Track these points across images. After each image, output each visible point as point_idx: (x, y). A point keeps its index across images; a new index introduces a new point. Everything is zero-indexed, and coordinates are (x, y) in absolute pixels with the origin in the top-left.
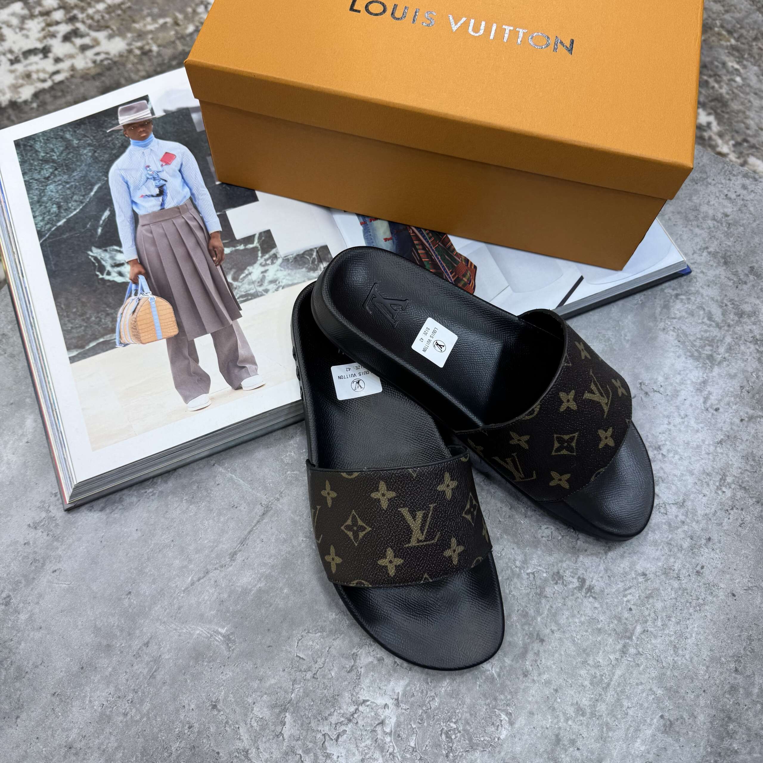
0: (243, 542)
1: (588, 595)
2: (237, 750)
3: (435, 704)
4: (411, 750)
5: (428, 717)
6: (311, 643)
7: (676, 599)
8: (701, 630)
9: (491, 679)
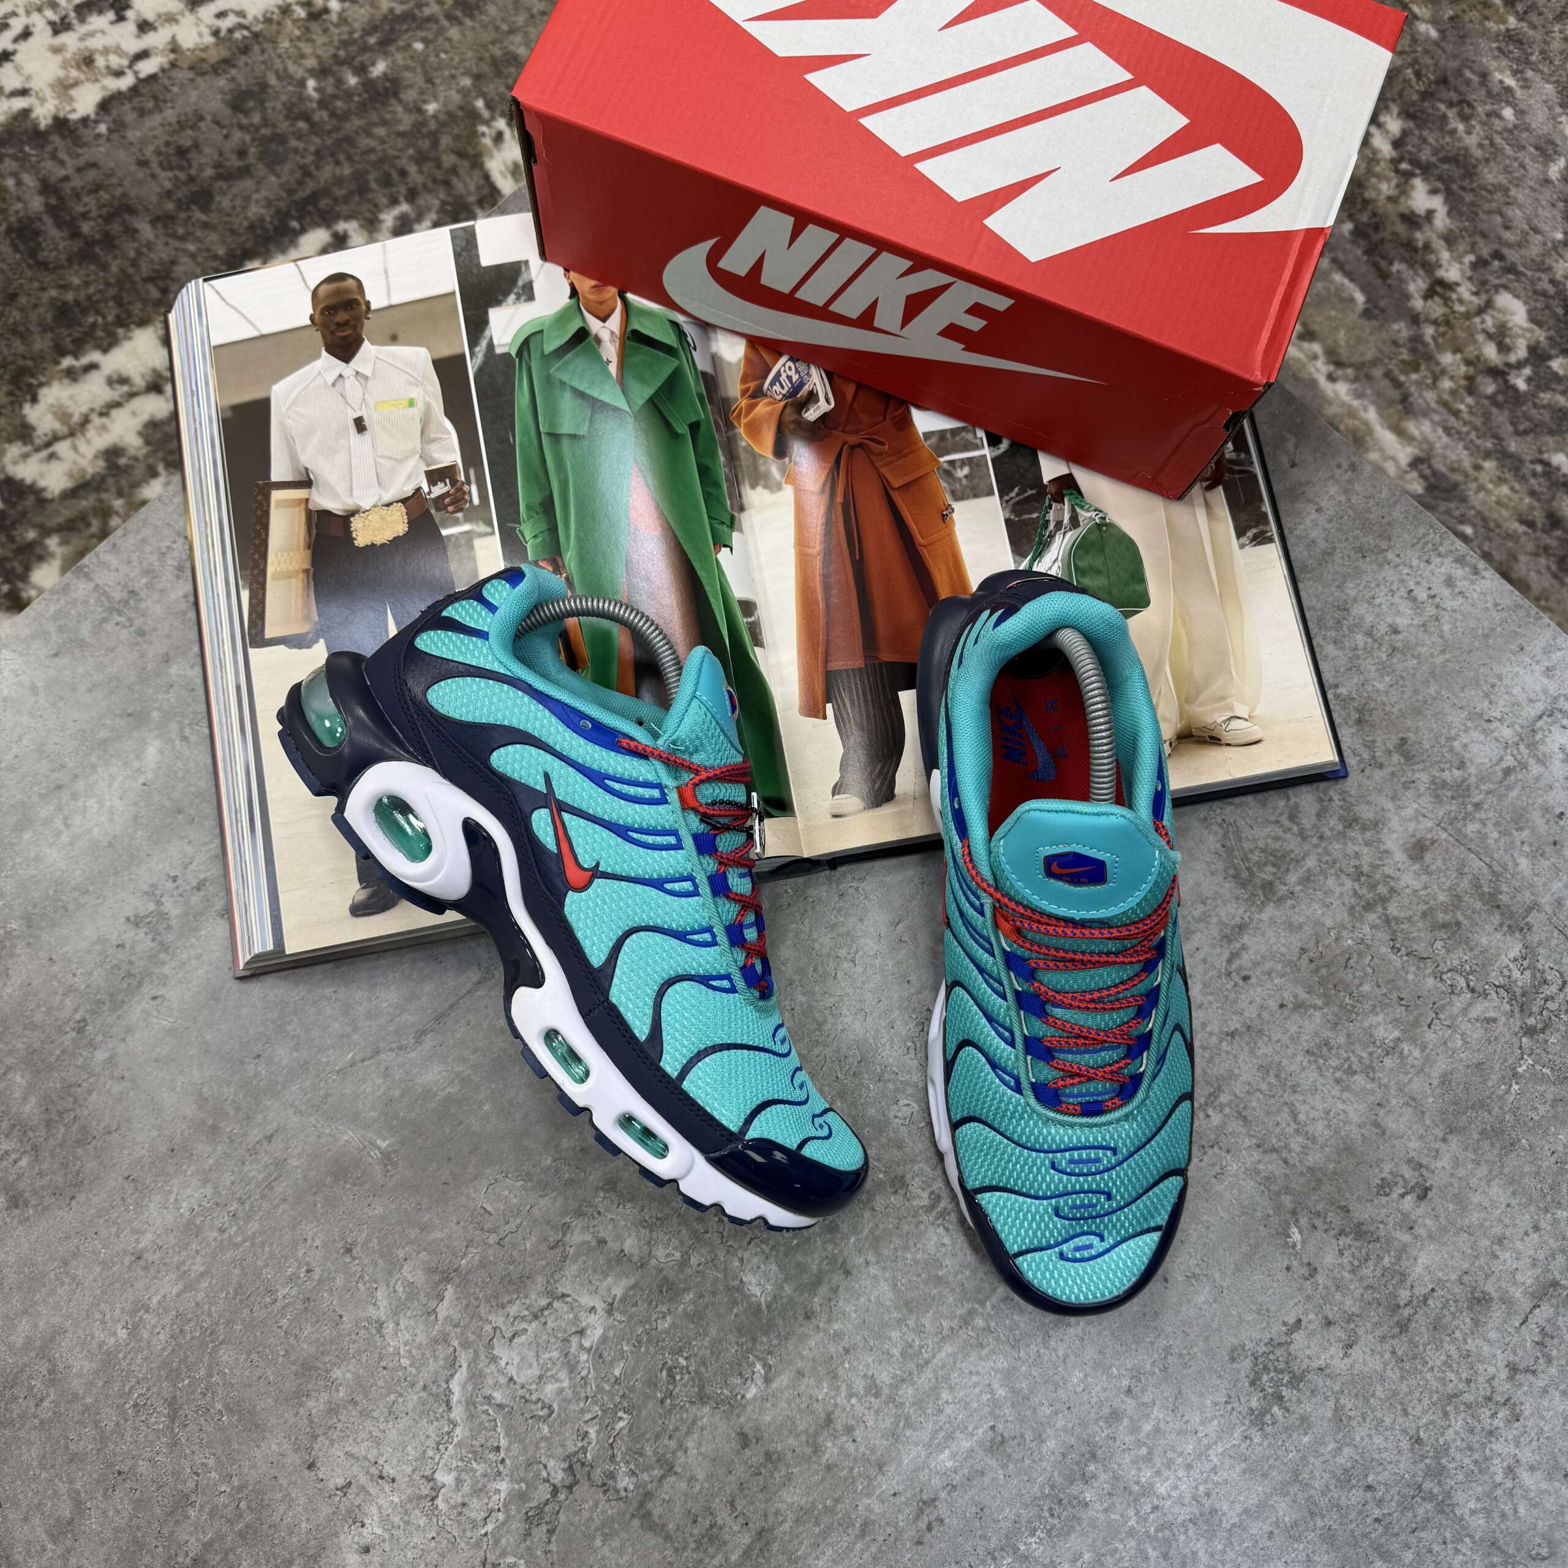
0: (439, 1018)
1: (939, 1224)
2: (369, 1319)
3: (664, 1325)
4: (613, 1380)
5: (649, 1341)
6: (506, 1193)
9: (756, 1310)
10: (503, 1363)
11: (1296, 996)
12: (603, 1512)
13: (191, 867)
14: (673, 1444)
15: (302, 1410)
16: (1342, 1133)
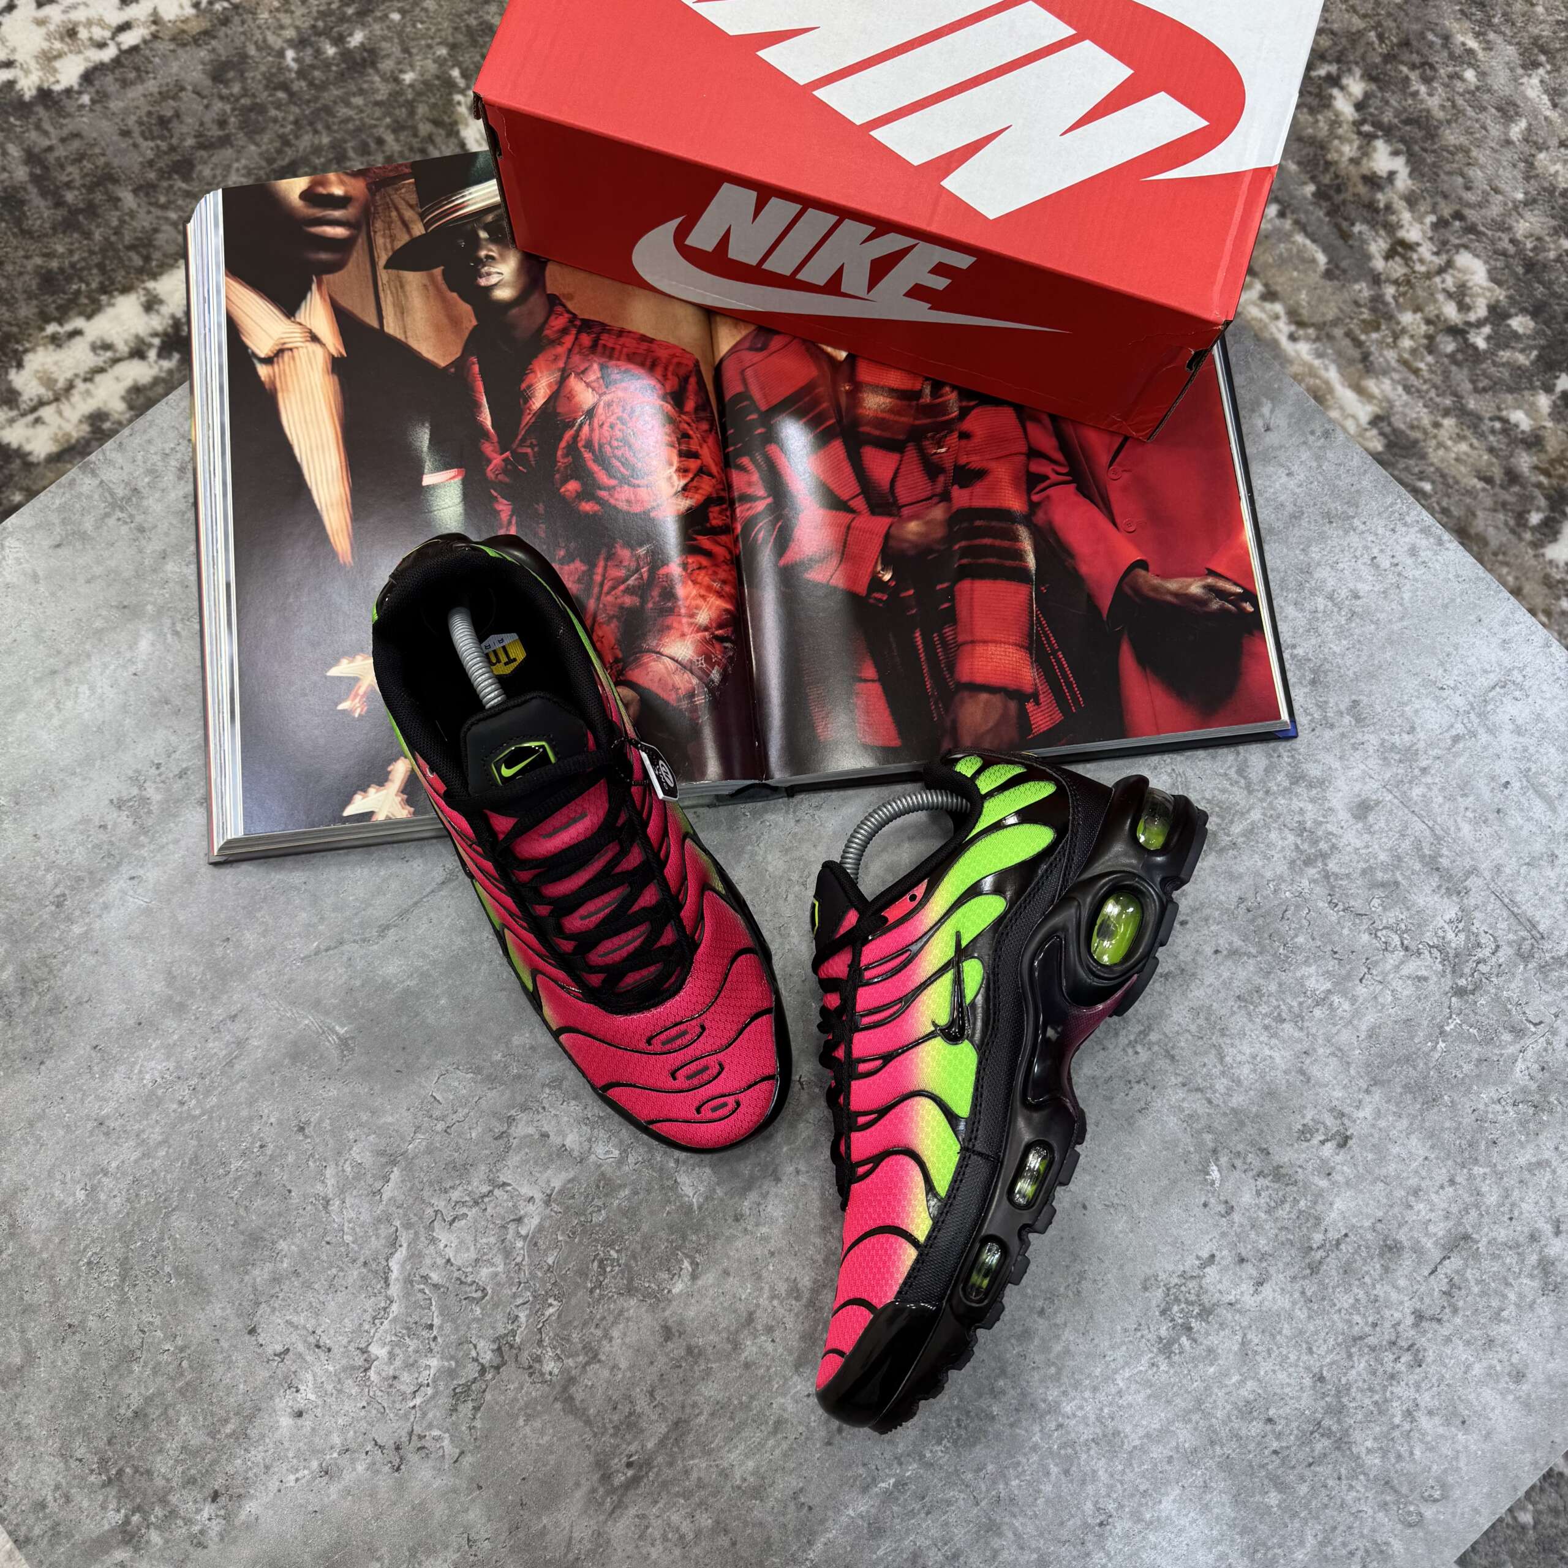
0: (403, 914)
2: (317, 1196)
3: (599, 1218)
4: (546, 1267)
5: (584, 1232)
6: (456, 1084)
9: (688, 1210)
10: (442, 1246)
11: (1231, 943)
12: (528, 1393)
13: (176, 755)
14: (599, 1333)
15: (247, 1278)
16: (1268, 1078)
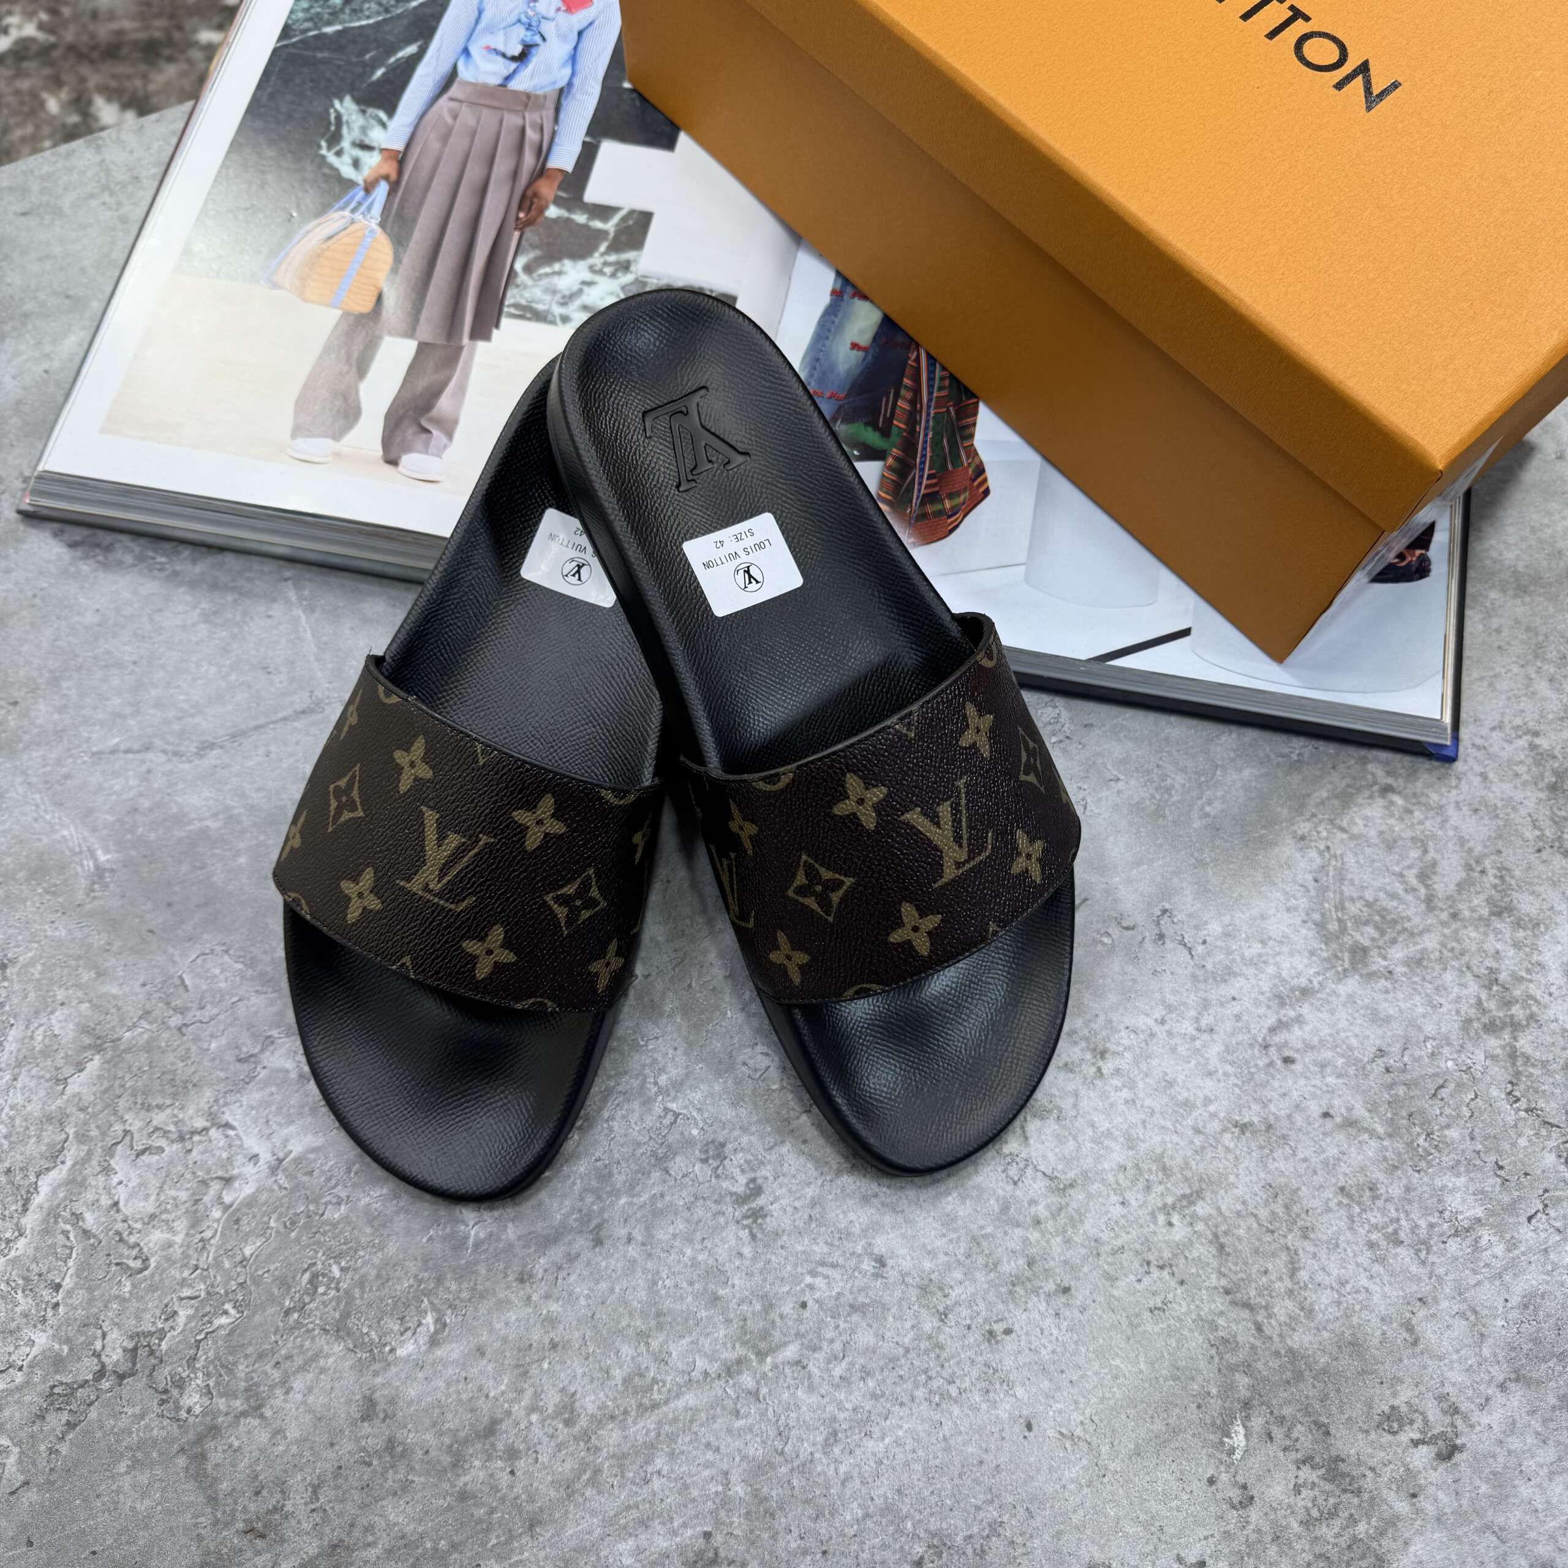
0: (237, 736)
1: (745, 1222)
3: (335, 1214)
4: (239, 1258)
5: (307, 1226)
7: (907, 1350)
8: (909, 1440)
10: (115, 1180)
11: (1350, 1109)
12: (148, 1428)
14: (276, 1375)
16: (1355, 1320)
